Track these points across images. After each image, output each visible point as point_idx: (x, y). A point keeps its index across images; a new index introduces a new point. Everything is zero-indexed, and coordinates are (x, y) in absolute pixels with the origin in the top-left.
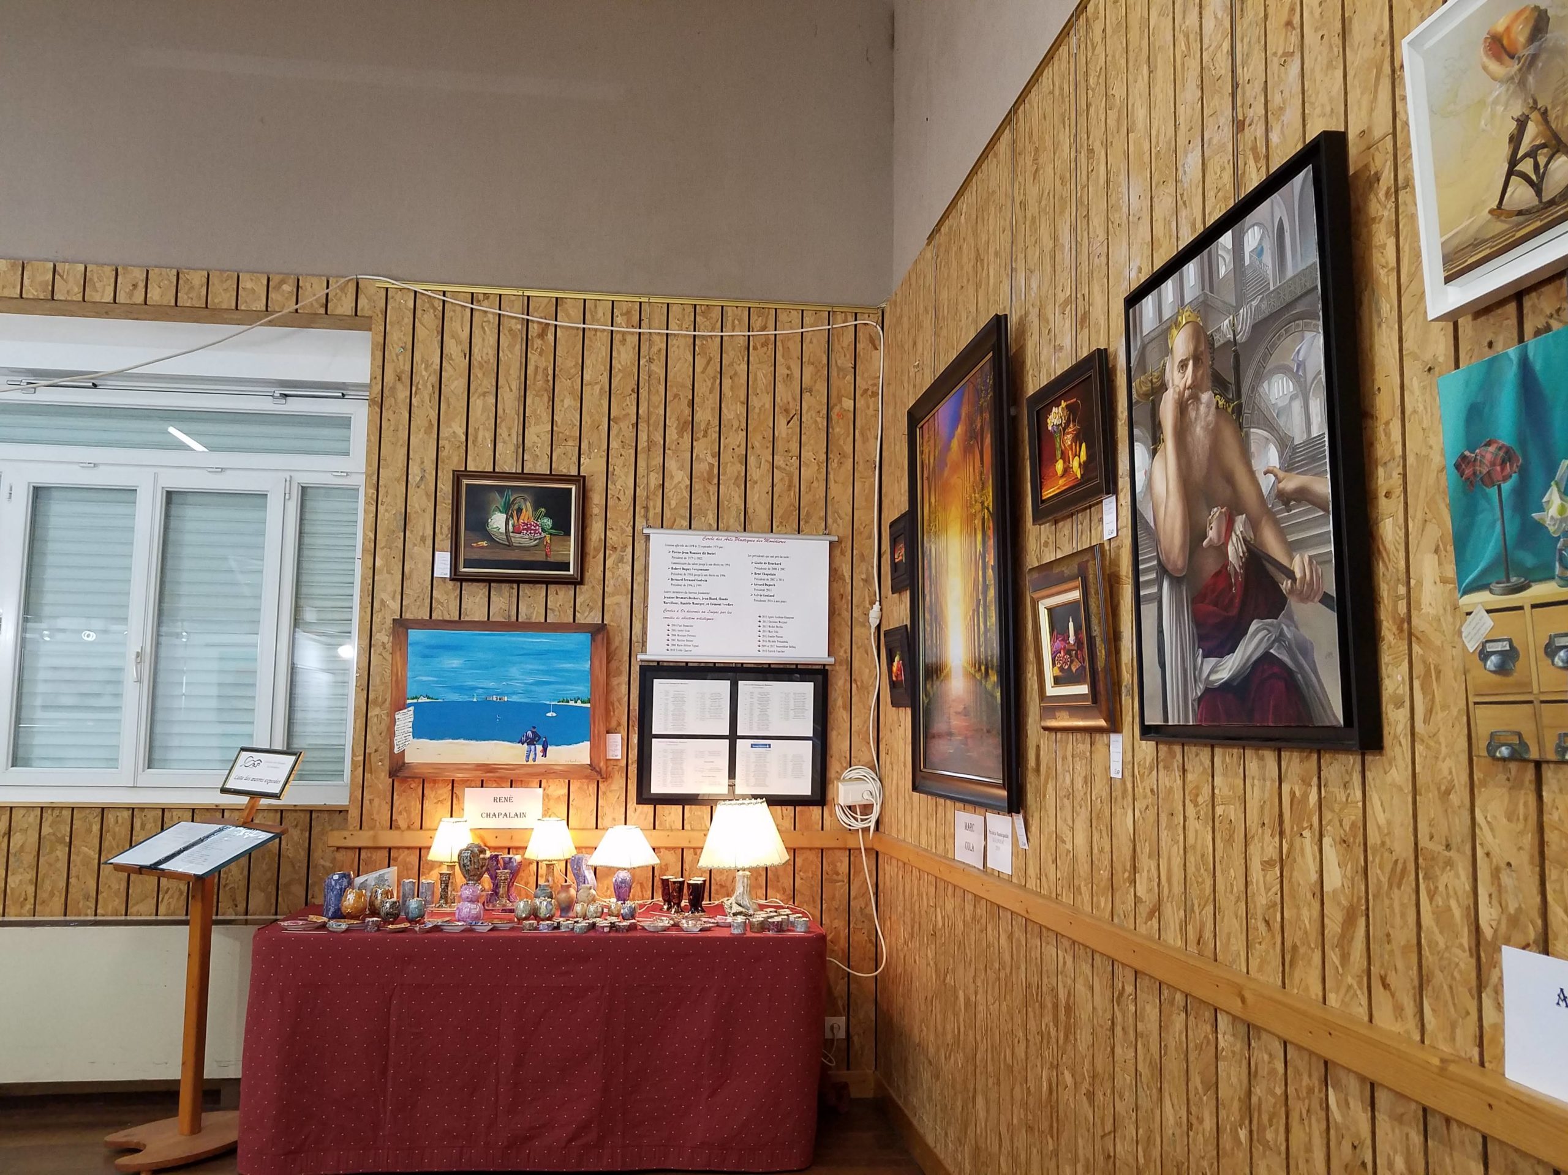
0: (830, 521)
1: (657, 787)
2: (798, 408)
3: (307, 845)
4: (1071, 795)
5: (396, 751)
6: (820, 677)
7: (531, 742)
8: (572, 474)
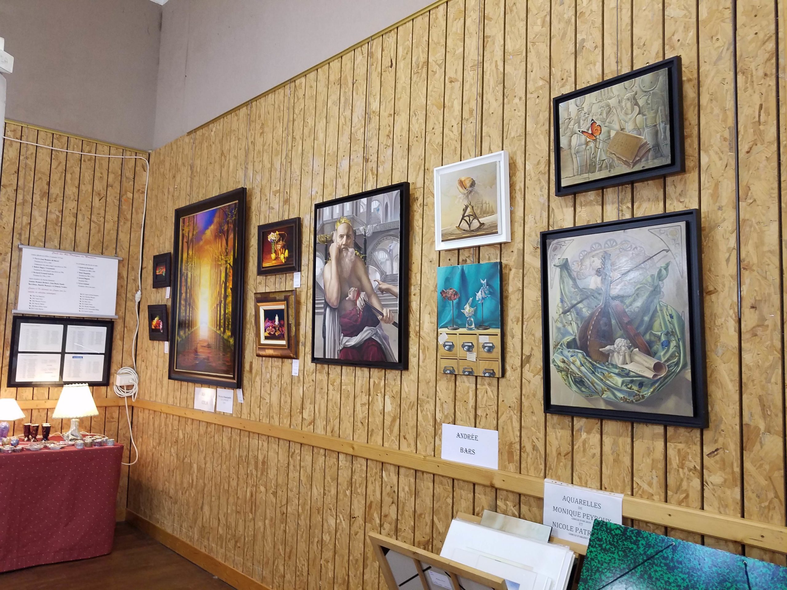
0: (118, 250)
1: (19, 378)
2: (105, 194)
4: (270, 381)
6: (110, 325)
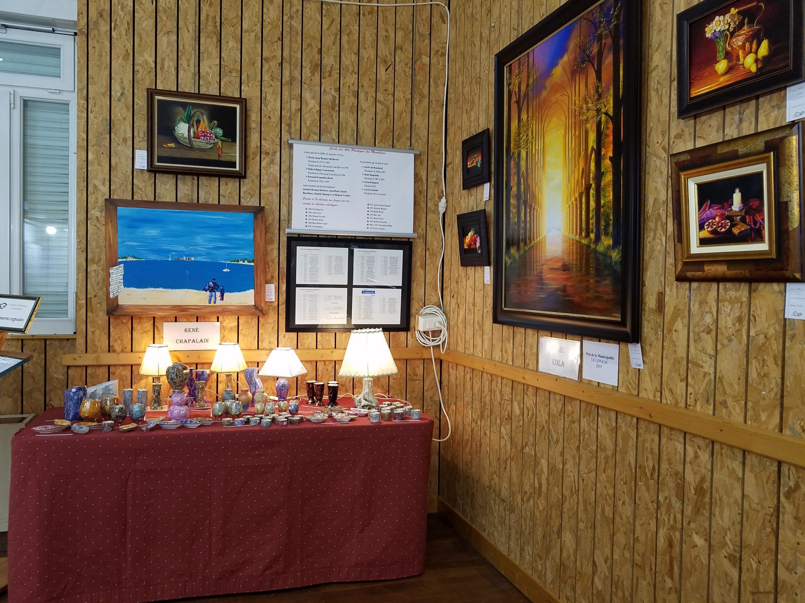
0: (413, 140)
1: (299, 320)
2: (393, 60)
3: (43, 364)
4: (713, 331)
5: (111, 296)
6: (408, 247)
7: (212, 290)
8: (236, 96)
